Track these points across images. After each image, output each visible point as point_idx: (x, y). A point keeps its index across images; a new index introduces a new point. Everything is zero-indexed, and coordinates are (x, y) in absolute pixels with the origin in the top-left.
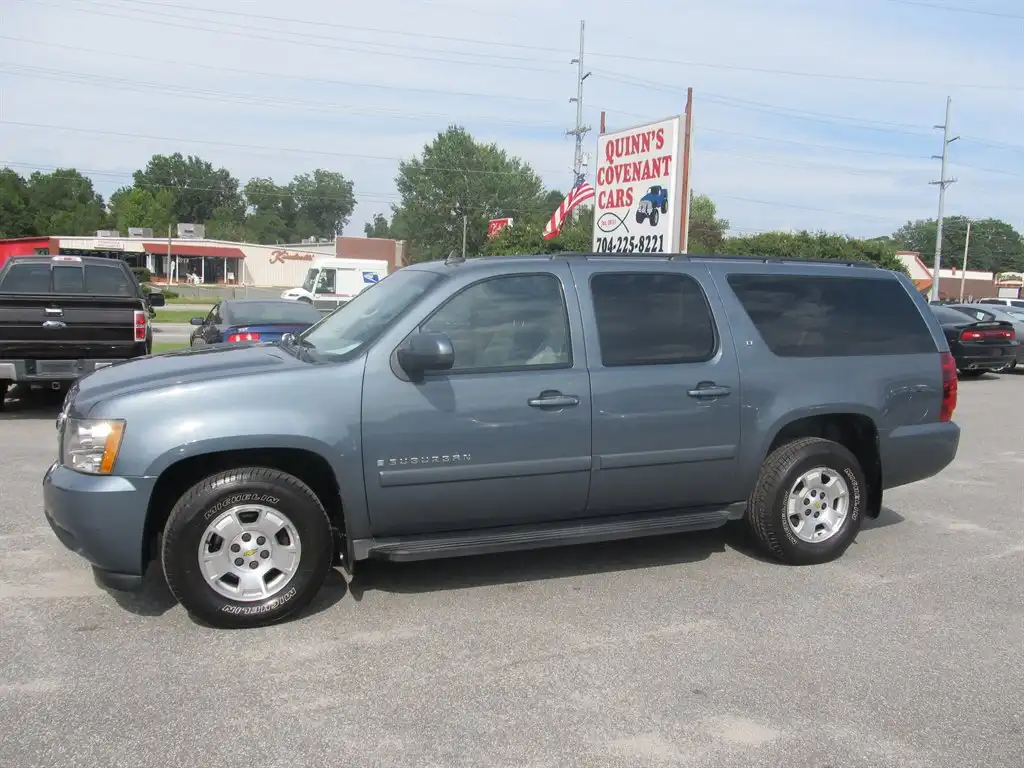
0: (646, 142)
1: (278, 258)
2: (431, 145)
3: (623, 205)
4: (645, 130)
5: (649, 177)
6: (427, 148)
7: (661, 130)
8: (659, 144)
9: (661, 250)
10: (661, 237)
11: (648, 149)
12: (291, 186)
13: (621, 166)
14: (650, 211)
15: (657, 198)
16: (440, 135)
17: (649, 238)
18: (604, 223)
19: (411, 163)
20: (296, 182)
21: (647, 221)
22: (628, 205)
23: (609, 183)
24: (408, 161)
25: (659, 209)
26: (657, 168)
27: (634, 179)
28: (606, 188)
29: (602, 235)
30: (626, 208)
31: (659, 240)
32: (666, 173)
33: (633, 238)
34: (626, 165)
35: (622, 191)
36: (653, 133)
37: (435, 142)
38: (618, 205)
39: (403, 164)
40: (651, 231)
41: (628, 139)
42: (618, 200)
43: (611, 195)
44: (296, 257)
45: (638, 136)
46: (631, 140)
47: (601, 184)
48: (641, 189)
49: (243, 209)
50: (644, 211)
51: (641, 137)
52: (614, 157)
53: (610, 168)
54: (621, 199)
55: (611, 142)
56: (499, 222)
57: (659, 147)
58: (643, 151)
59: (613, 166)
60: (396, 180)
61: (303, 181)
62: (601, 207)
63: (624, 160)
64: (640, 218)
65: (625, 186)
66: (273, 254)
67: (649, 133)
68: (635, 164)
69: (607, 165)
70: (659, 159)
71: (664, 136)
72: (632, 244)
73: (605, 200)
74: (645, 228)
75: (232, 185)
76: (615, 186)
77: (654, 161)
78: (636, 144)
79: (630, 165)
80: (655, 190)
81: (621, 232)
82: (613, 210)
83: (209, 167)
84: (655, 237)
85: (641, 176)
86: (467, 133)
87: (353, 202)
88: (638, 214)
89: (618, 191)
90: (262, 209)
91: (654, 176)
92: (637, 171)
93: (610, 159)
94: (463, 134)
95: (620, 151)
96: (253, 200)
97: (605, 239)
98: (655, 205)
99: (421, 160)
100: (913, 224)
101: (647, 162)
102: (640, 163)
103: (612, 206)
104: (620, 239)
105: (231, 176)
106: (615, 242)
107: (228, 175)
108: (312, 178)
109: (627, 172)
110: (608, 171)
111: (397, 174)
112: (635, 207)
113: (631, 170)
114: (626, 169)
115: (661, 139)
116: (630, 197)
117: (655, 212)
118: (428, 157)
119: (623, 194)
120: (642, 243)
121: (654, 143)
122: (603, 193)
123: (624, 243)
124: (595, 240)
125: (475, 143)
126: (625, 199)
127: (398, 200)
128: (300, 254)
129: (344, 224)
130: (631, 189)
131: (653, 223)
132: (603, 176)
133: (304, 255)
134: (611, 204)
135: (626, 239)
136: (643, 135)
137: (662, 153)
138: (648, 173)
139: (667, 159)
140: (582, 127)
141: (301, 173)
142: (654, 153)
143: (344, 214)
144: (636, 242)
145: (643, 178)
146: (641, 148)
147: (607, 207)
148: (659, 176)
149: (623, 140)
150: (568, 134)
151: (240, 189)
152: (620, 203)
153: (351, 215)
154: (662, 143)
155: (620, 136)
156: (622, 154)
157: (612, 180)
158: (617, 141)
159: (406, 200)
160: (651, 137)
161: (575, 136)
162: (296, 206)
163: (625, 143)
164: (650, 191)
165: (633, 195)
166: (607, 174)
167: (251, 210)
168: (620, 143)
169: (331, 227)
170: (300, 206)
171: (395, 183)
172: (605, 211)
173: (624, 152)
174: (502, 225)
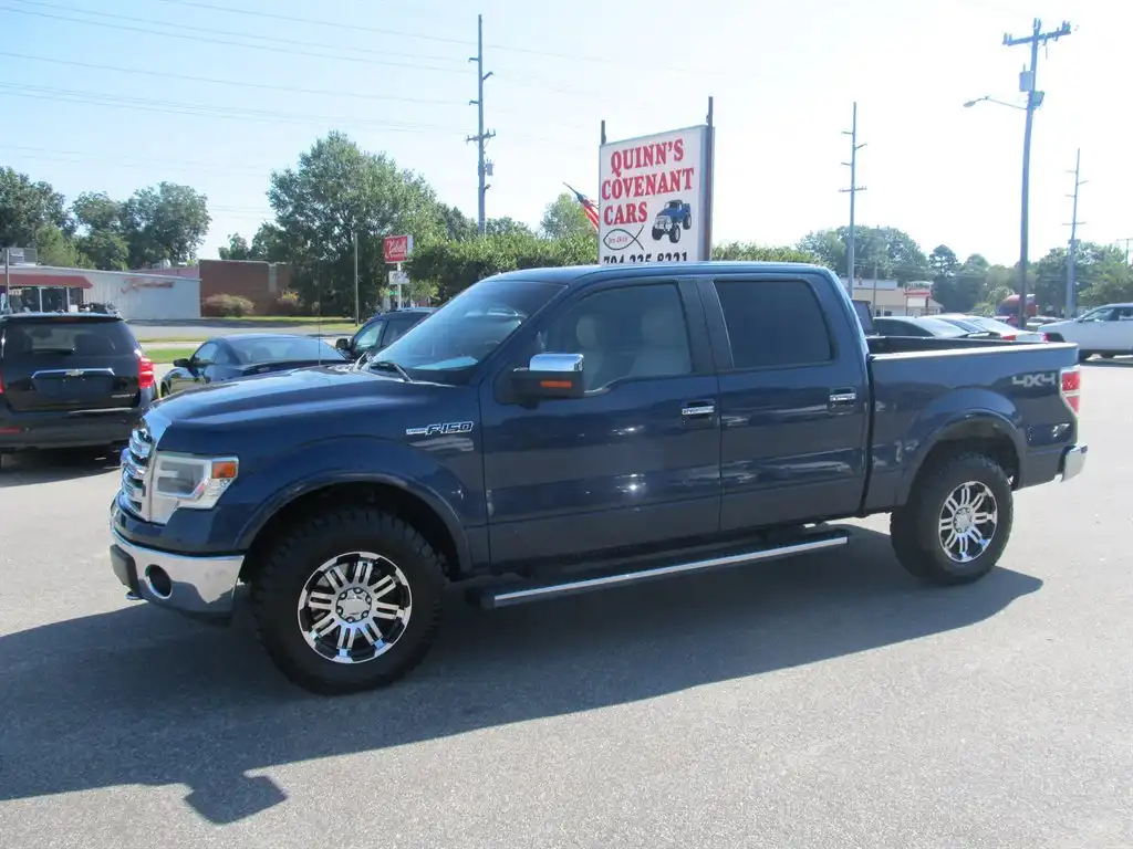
0: (662, 154)
1: (131, 287)
2: (309, 153)
3: (635, 221)
4: (660, 141)
5: (666, 190)
6: (303, 157)
7: (680, 141)
8: (678, 155)
10: (685, 255)
11: (664, 161)
12: (131, 201)
13: (631, 179)
14: (669, 227)
15: (678, 213)
16: (319, 142)
17: (669, 255)
18: (612, 240)
19: (284, 174)
20: (137, 197)
21: (666, 237)
22: (641, 220)
23: (617, 197)
24: (281, 173)
25: (681, 225)
26: (676, 181)
27: (648, 193)
28: (614, 203)
29: (611, 254)
30: (639, 224)
31: (682, 257)
32: (688, 187)
33: (649, 256)
34: (637, 179)
35: (634, 206)
36: (670, 144)
37: (313, 149)
38: (628, 221)
39: (275, 175)
40: (672, 248)
41: (638, 150)
42: (628, 210)
43: (620, 208)
44: (153, 286)
45: (652, 147)
46: (642, 151)
47: (606, 198)
48: (656, 204)
49: (69, 231)
50: (661, 227)
51: (655, 149)
52: (622, 169)
53: (618, 181)
54: (632, 215)
55: (616, 153)
57: (677, 159)
58: (658, 162)
59: (621, 179)
60: (267, 194)
61: (144, 196)
62: (608, 223)
63: (634, 172)
64: (657, 234)
65: (637, 201)
66: (125, 282)
67: (664, 144)
68: (648, 177)
69: (613, 177)
70: (679, 172)
71: (684, 147)
73: (612, 216)
74: (664, 245)
75: (55, 201)
76: (624, 201)
77: (672, 173)
78: (648, 155)
79: (642, 178)
80: (674, 204)
81: (635, 250)
82: (622, 226)
83: (24, 179)
84: (677, 255)
85: (657, 190)
86: (351, 140)
87: (206, 219)
88: (654, 229)
89: (628, 206)
90: (96, 226)
91: (672, 190)
92: (651, 184)
93: (616, 171)
94: (345, 141)
95: (629, 163)
96: (84, 218)
97: (614, 258)
98: (674, 220)
99: (296, 170)
101: (663, 175)
102: (654, 176)
103: (622, 222)
104: (633, 257)
105: (55, 191)
106: (627, 261)
107: (50, 189)
108: (157, 191)
109: (638, 186)
110: (614, 185)
111: (270, 186)
112: (651, 223)
113: (644, 185)
114: (637, 182)
115: (679, 150)
116: (643, 212)
117: (675, 228)
118: (304, 167)
119: (634, 209)
121: (671, 154)
122: (611, 208)
123: (638, 261)
124: (602, 259)
125: (362, 151)
126: (637, 214)
127: (271, 217)
128: (157, 281)
129: (198, 245)
130: (644, 204)
131: (674, 240)
132: (609, 191)
133: (162, 282)
134: (620, 219)
135: (641, 257)
136: (658, 146)
137: (681, 166)
138: (665, 186)
139: (689, 171)
140: (485, 132)
141: (143, 186)
142: (670, 166)
143: (197, 235)
144: (653, 259)
145: (659, 192)
146: (655, 160)
147: (616, 223)
148: (678, 190)
149: (632, 151)
150: (469, 139)
151: (67, 206)
152: (631, 218)
153: (205, 233)
154: (682, 156)
155: (627, 147)
156: (631, 166)
157: (620, 194)
158: (625, 152)
159: (280, 217)
160: (668, 148)
161: (477, 142)
162: (139, 225)
163: (635, 154)
164: (668, 206)
165: (647, 210)
166: (612, 189)
167: (82, 231)
168: (629, 154)
169: (182, 248)
170: (143, 225)
171: (267, 197)
172: (612, 227)
173: (634, 164)
174: (400, 243)
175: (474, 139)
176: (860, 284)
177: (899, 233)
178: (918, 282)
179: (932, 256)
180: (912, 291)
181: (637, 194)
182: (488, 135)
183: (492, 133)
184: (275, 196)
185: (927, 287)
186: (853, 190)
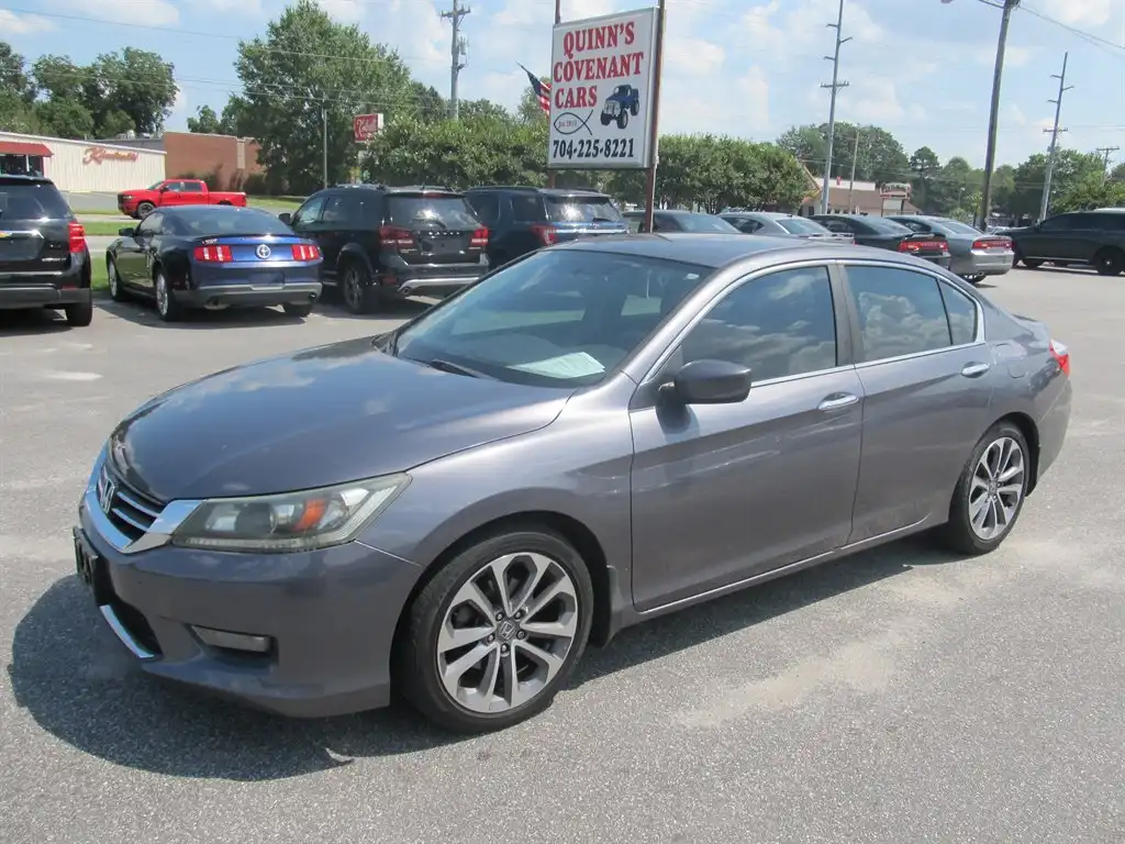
0: (613, 36)
1: (93, 157)
2: (278, 23)
3: (585, 105)
4: (612, 22)
5: (616, 75)
6: (272, 26)
7: (632, 24)
8: (629, 39)
9: (631, 155)
10: (631, 141)
11: (616, 44)
12: (94, 65)
13: (583, 61)
14: (617, 113)
15: (626, 99)
16: (288, 11)
17: (616, 142)
18: (562, 124)
19: (252, 43)
20: (101, 63)
21: (614, 123)
22: (592, 105)
23: (568, 80)
24: (249, 42)
25: (628, 111)
26: (626, 65)
27: (598, 77)
28: (564, 84)
29: (560, 138)
30: (588, 109)
31: (628, 144)
32: (637, 72)
33: (597, 141)
34: (588, 61)
35: (584, 89)
36: (622, 26)
37: (282, 20)
38: (578, 105)
39: (242, 45)
40: (620, 134)
41: (590, 31)
42: (579, 97)
43: (570, 92)
44: (117, 157)
45: (604, 29)
46: (594, 33)
47: (558, 80)
48: (607, 87)
49: (32, 94)
50: (610, 113)
51: (607, 30)
52: (574, 51)
53: (569, 63)
54: (581, 98)
55: (570, 34)
56: (366, 118)
57: (628, 43)
58: (609, 45)
59: (572, 61)
60: (235, 64)
61: (108, 61)
62: (559, 106)
63: (586, 55)
64: (605, 119)
65: (588, 85)
66: (86, 152)
67: (616, 27)
68: (599, 60)
69: (565, 59)
70: (629, 56)
71: (634, 30)
72: (596, 148)
73: (563, 99)
74: (612, 131)
75: (15, 63)
76: (575, 84)
77: (622, 57)
78: (600, 38)
79: (593, 61)
80: (623, 89)
81: (583, 134)
82: (572, 110)
84: (624, 141)
85: (607, 73)
86: (322, 10)
87: (173, 89)
88: (603, 114)
89: (579, 90)
90: (59, 94)
91: (622, 74)
92: (602, 67)
93: (568, 52)
94: (315, 12)
95: (581, 45)
96: (45, 82)
97: (563, 142)
98: (622, 107)
99: (265, 40)
100: (798, 129)
101: (614, 59)
102: (605, 59)
103: (572, 105)
104: (582, 142)
105: (14, 53)
106: (576, 145)
107: (8, 51)
108: (121, 57)
109: (589, 69)
110: (566, 67)
111: (237, 56)
112: (600, 107)
113: (595, 68)
114: (588, 65)
115: (630, 34)
116: (593, 96)
117: (623, 113)
118: (274, 38)
119: (585, 93)
120: (608, 148)
121: (622, 37)
122: (562, 91)
123: (586, 147)
124: (551, 143)
125: (333, 22)
126: (587, 97)
127: (239, 89)
128: (122, 153)
129: (165, 117)
130: (595, 87)
131: (621, 125)
132: (561, 72)
133: (126, 154)
134: (570, 102)
135: (589, 142)
136: (610, 28)
137: (633, 49)
138: (615, 71)
139: (639, 56)
140: (459, 9)
141: (106, 51)
142: (621, 49)
143: (164, 105)
144: (601, 145)
145: (609, 76)
146: (606, 43)
147: (566, 106)
148: (628, 74)
149: (584, 32)
150: (443, 15)
151: (26, 69)
152: (581, 102)
153: (172, 104)
154: (632, 38)
155: (581, 28)
156: (583, 48)
157: (572, 75)
158: (578, 33)
159: (249, 89)
160: (619, 30)
161: (452, 19)
162: (103, 92)
163: (587, 35)
164: (617, 90)
165: (597, 94)
166: (565, 70)
167: (43, 97)
168: (581, 35)
169: (149, 119)
170: (107, 92)
171: (234, 68)
172: (563, 110)
173: (587, 45)
174: (370, 123)
175: (449, 15)
176: (838, 184)
177: (882, 133)
178: (895, 184)
179: (912, 158)
180: (891, 193)
181: (587, 77)
182: (462, 12)
183: (466, 10)
184: (242, 68)
185: (903, 189)
186: (834, 87)
